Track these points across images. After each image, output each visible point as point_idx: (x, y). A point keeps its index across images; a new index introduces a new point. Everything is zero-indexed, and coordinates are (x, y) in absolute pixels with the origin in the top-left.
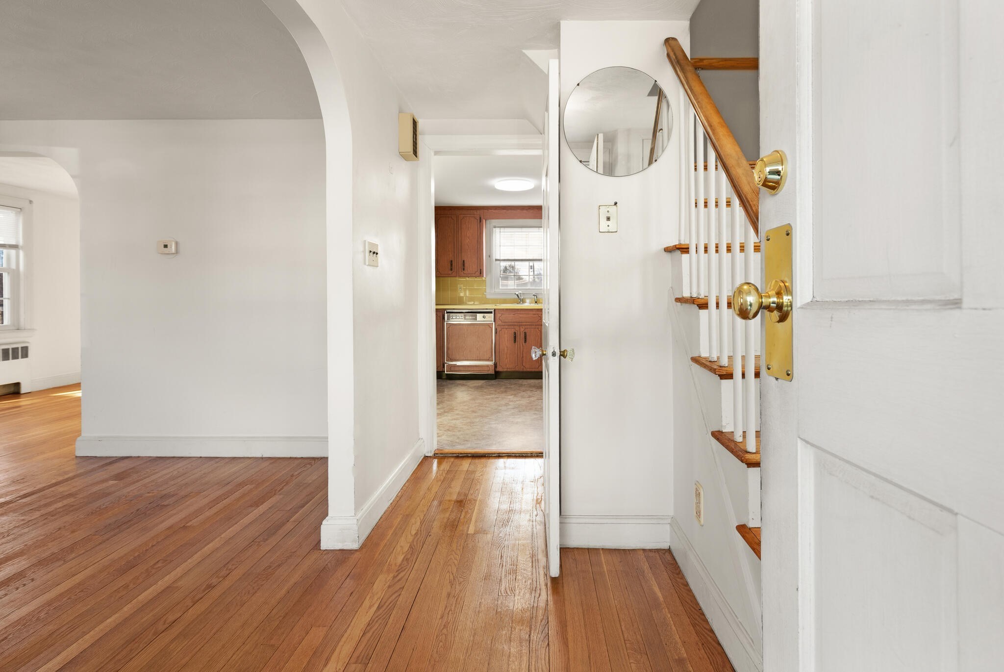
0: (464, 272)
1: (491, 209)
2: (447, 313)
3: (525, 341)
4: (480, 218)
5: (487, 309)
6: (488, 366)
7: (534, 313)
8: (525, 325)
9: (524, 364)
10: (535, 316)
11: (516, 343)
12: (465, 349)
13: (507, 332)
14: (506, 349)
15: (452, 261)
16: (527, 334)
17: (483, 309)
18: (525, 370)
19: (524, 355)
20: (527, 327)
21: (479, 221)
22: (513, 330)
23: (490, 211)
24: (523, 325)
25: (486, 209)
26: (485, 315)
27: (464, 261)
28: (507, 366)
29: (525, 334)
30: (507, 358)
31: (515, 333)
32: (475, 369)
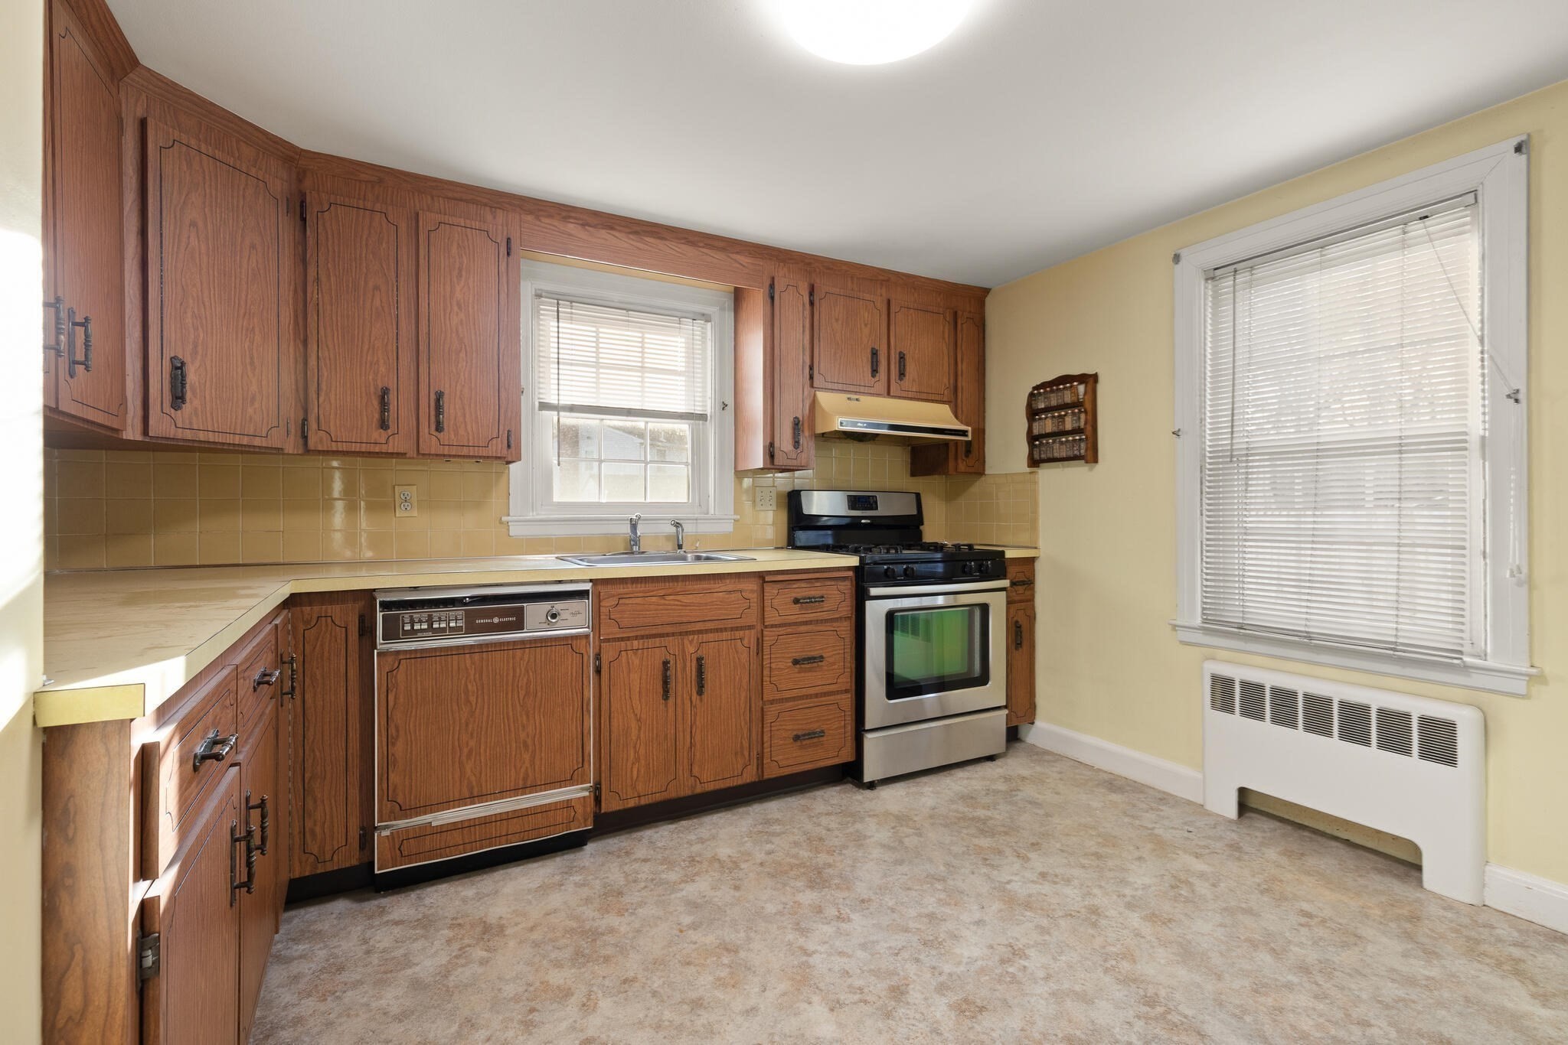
0: (441, 435)
1: (550, 216)
2: (386, 606)
3: (701, 689)
4: (509, 240)
5: (560, 582)
6: (568, 805)
7: (731, 587)
8: (700, 632)
9: (696, 770)
10: (733, 596)
11: (671, 701)
12: (470, 752)
13: (637, 662)
14: (634, 724)
15: (385, 392)
16: (708, 663)
17: (545, 583)
18: (699, 790)
19: (698, 738)
20: (706, 637)
21: (503, 250)
22: (659, 656)
23: (547, 221)
24: (693, 633)
25: (531, 213)
26: (558, 605)
27: (439, 396)
28: (640, 787)
29: (699, 660)
30: (637, 760)
31: (666, 663)
32: (515, 826)
